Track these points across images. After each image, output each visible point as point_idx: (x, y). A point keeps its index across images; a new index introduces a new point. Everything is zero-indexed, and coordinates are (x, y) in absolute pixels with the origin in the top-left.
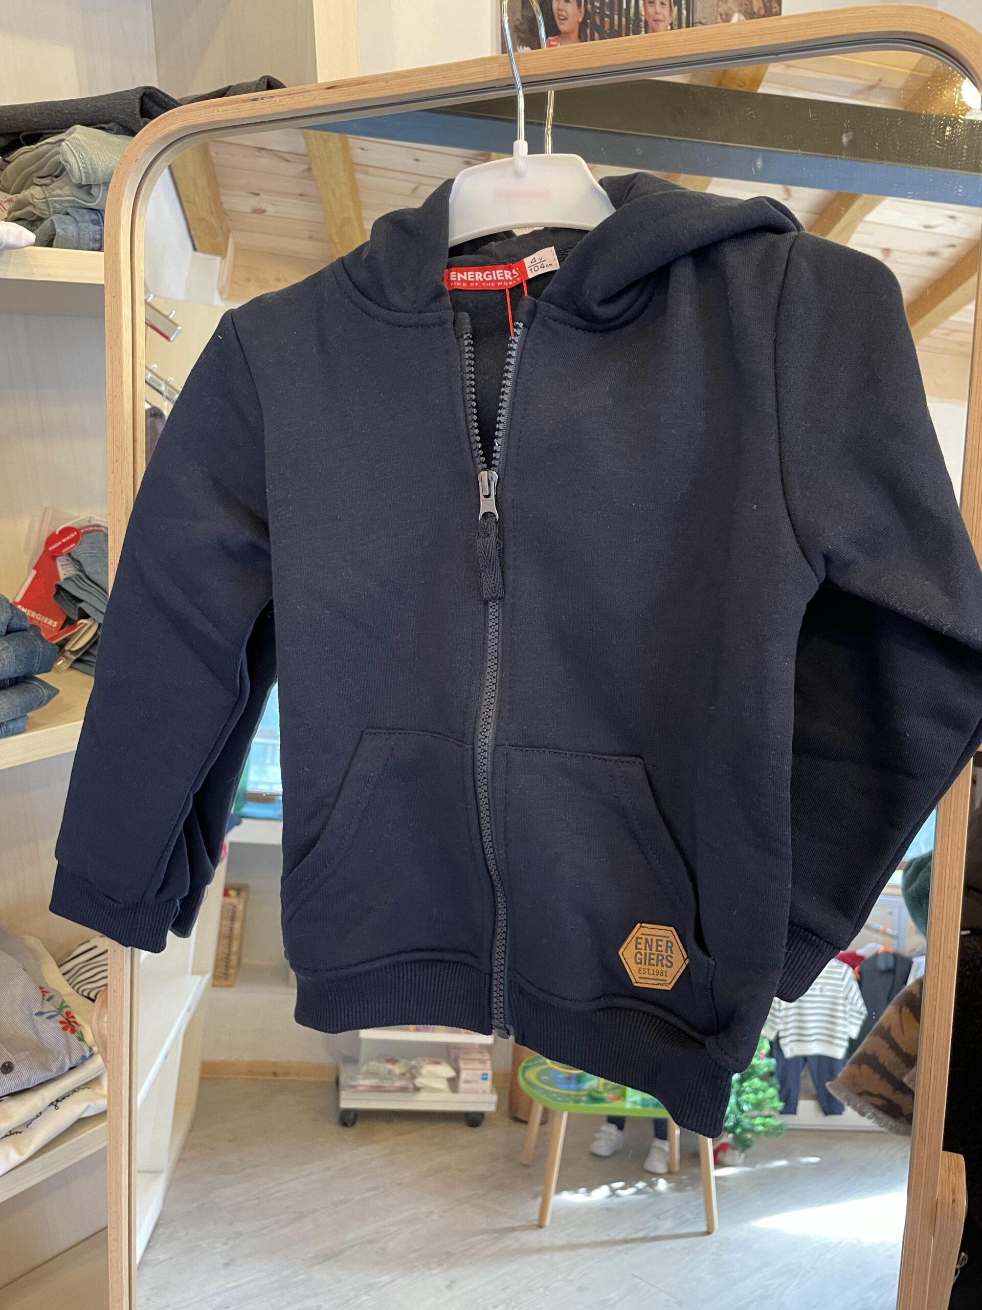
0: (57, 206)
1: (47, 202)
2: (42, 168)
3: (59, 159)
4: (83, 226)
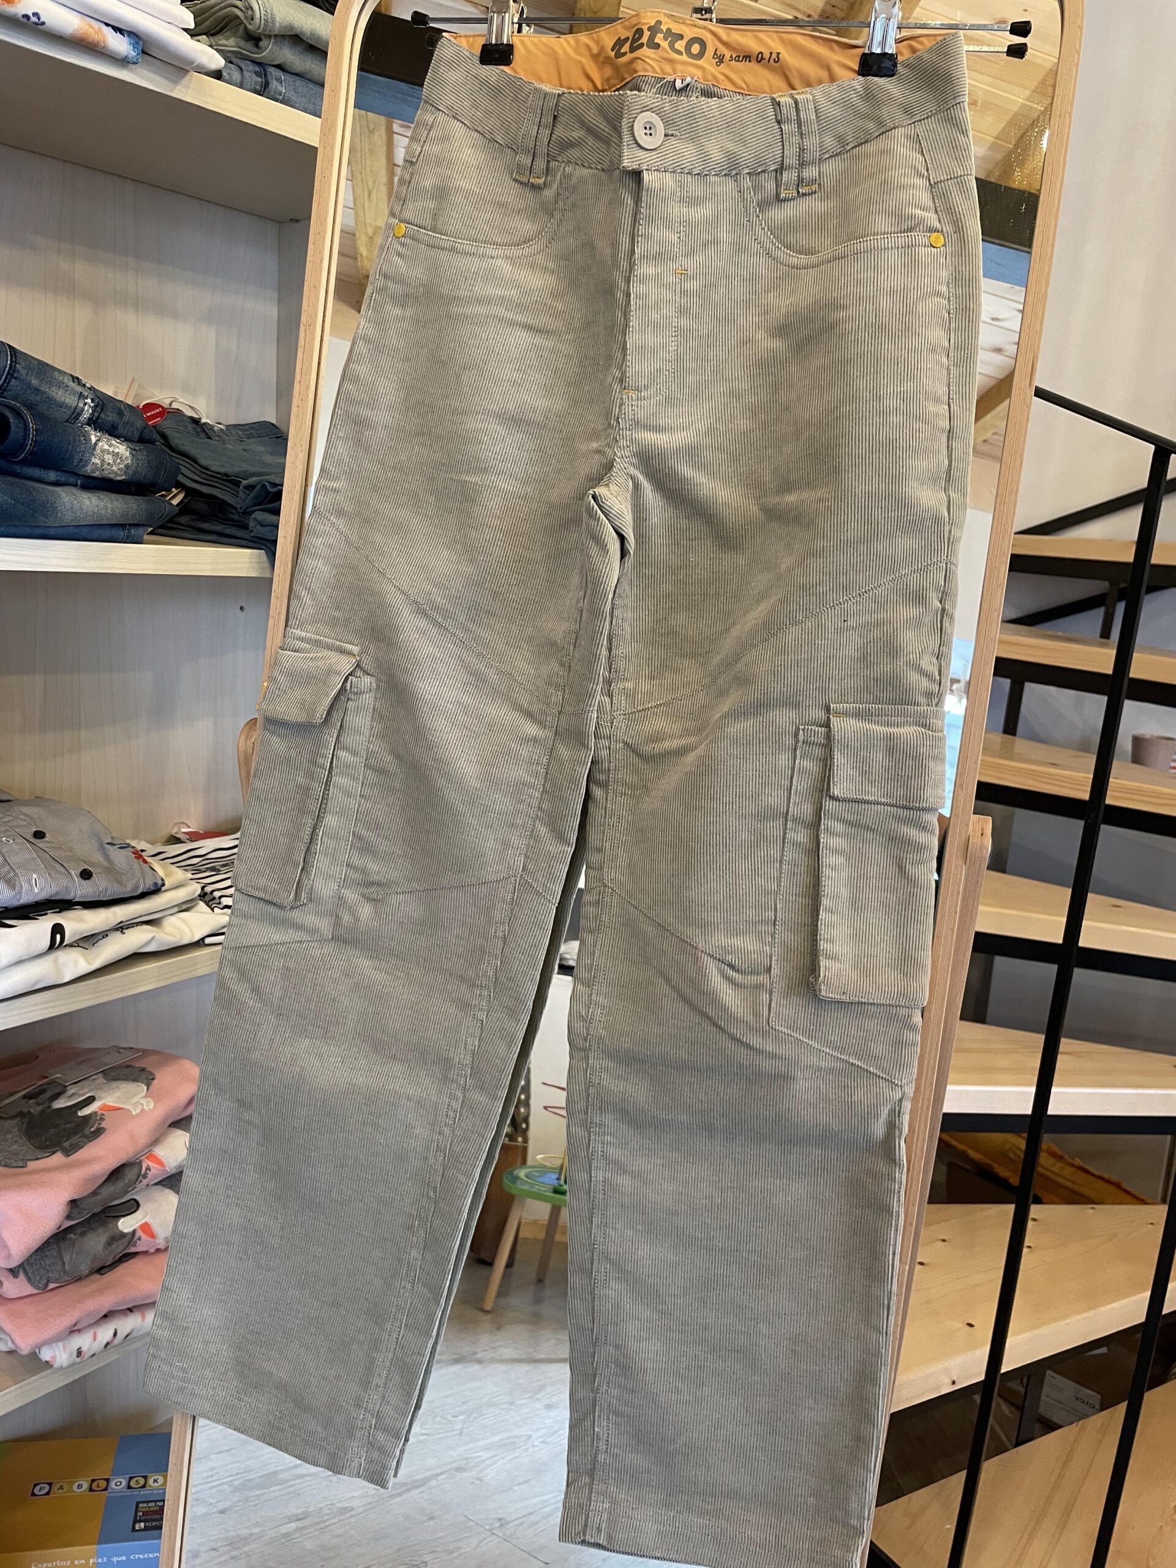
4: (247, 74)
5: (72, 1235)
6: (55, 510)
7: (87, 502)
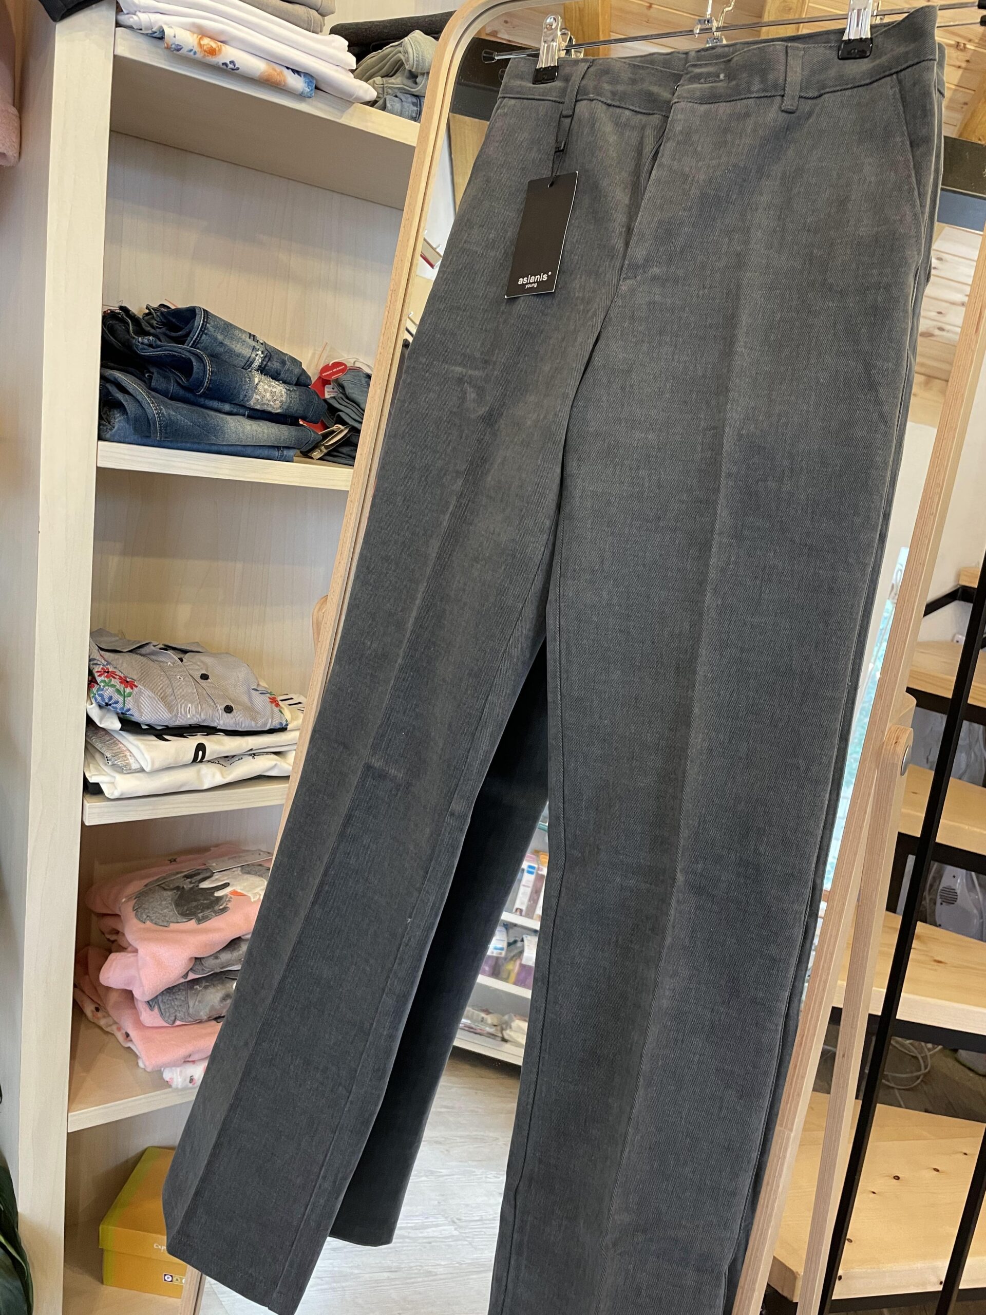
0: (390, 91)
1: (383, 88)
2: (381, 70)
3: (399, 57)
4: (406, 105)
5: (198, 987)
6: (223, 433)
7: (249, 428)
